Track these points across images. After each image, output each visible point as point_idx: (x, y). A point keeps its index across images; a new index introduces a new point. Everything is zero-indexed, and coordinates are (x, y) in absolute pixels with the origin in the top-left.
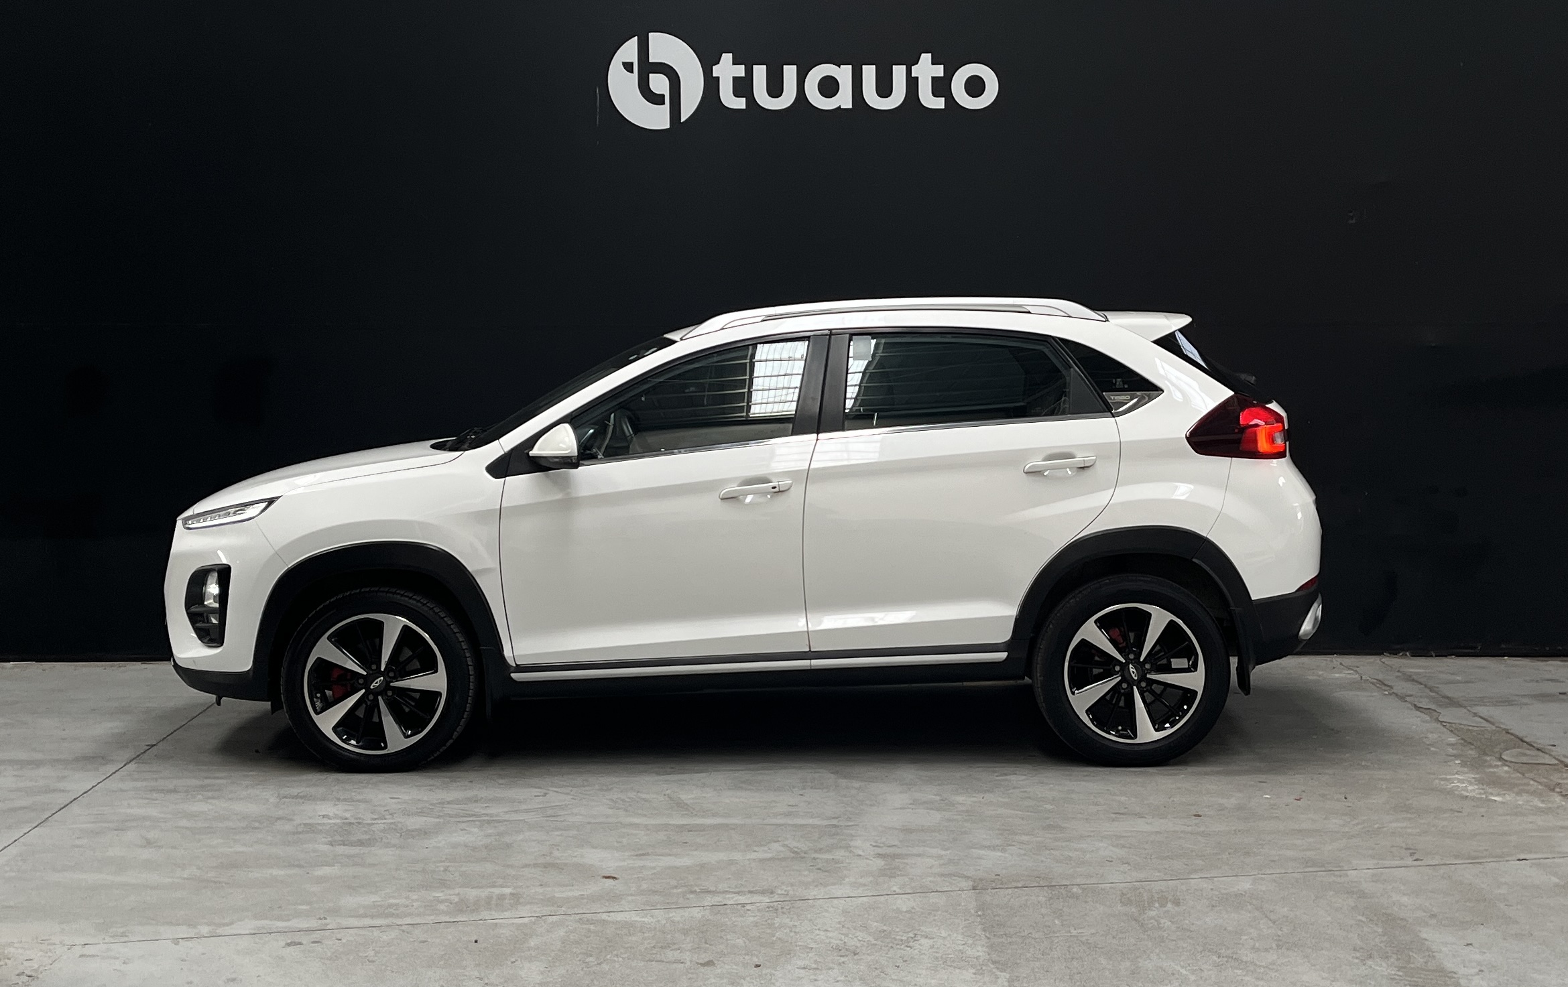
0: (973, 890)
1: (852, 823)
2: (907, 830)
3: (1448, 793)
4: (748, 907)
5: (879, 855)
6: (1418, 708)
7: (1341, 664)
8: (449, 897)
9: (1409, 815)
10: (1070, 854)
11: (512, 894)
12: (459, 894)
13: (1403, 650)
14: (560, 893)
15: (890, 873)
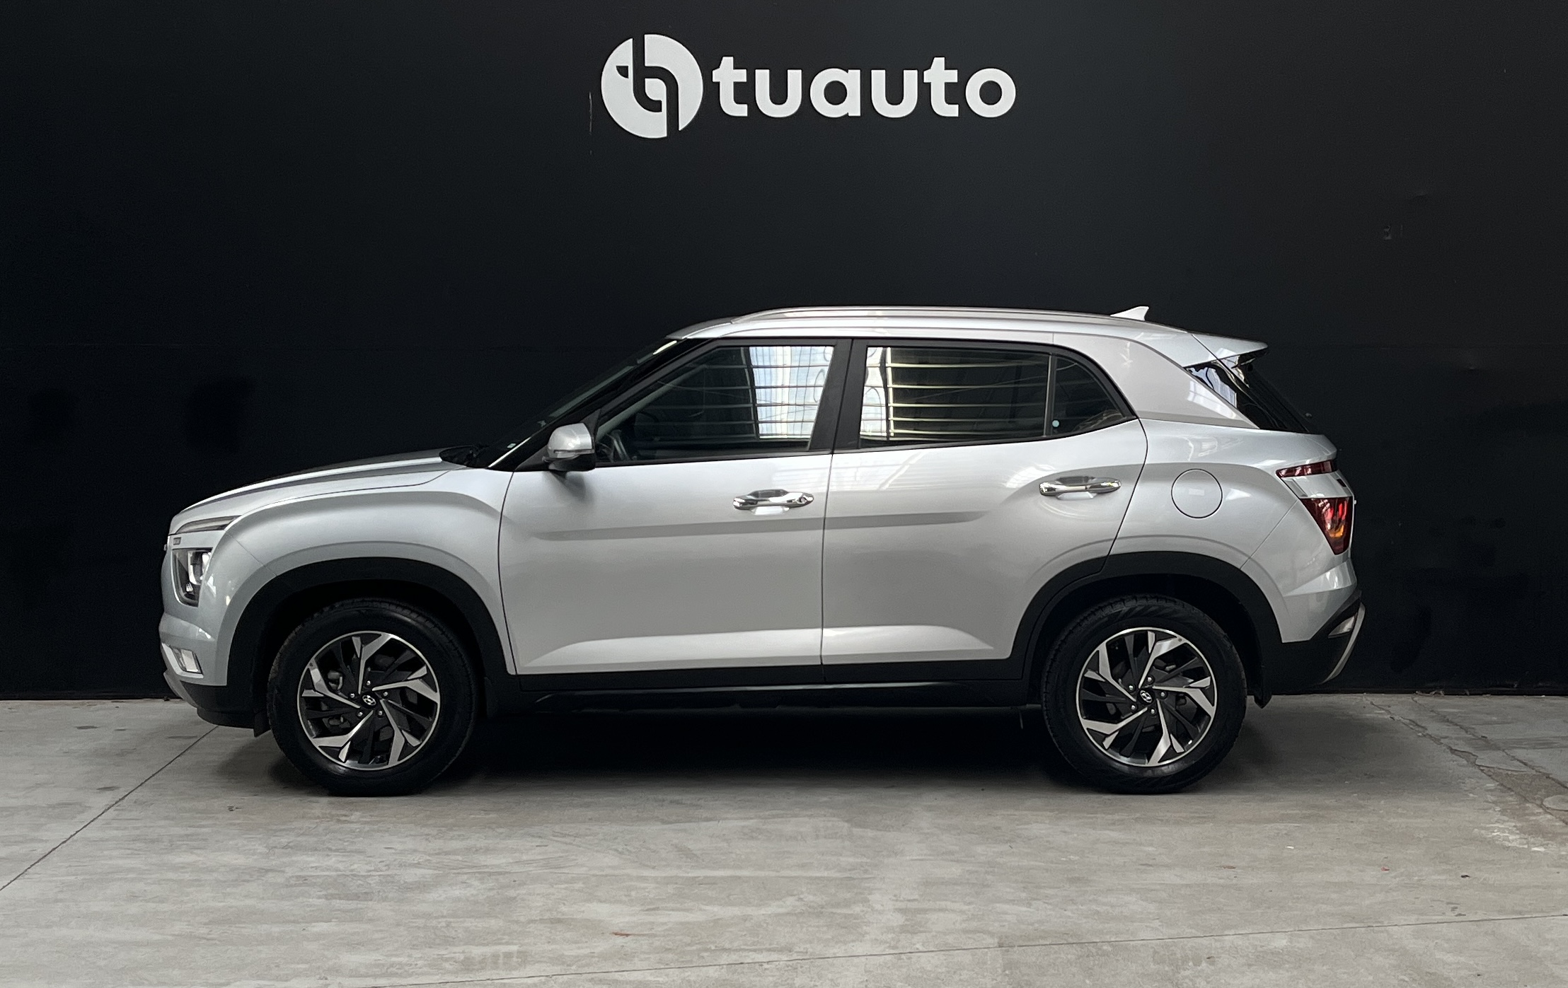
0: (1000, 947)
1: (870, 876)
2: (927, 883)
3: (1489, 842)
5: (900, 910)
6: (1453, 751)
7: (1372, 704)
9: (1449, 867)
10: (1098, 909)
13: (1434, 688)
15: (910, 929)
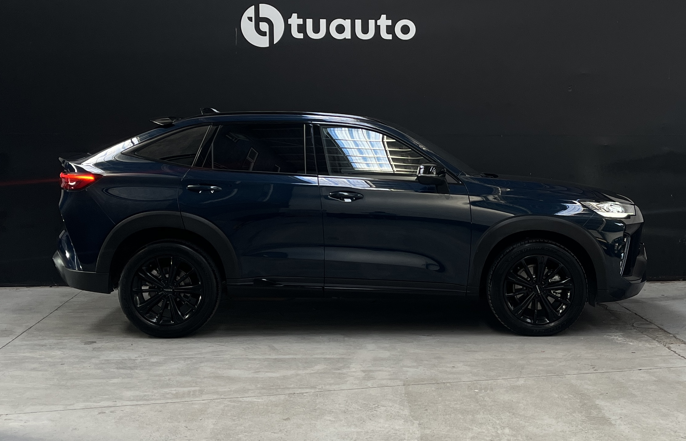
1: (351, 357)
2: (375, 360)
4: (305, 394)
8: (170, 392)
9: (592, 351)
10: (446, 369)
11: (199, 390)
12: (175, 390)
14: (221, 389)
15: (367, 378)
